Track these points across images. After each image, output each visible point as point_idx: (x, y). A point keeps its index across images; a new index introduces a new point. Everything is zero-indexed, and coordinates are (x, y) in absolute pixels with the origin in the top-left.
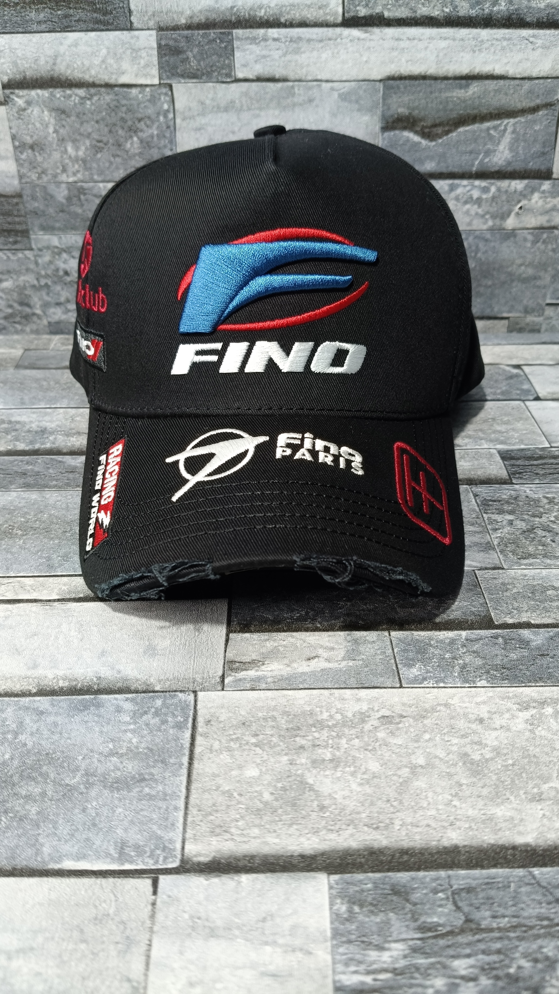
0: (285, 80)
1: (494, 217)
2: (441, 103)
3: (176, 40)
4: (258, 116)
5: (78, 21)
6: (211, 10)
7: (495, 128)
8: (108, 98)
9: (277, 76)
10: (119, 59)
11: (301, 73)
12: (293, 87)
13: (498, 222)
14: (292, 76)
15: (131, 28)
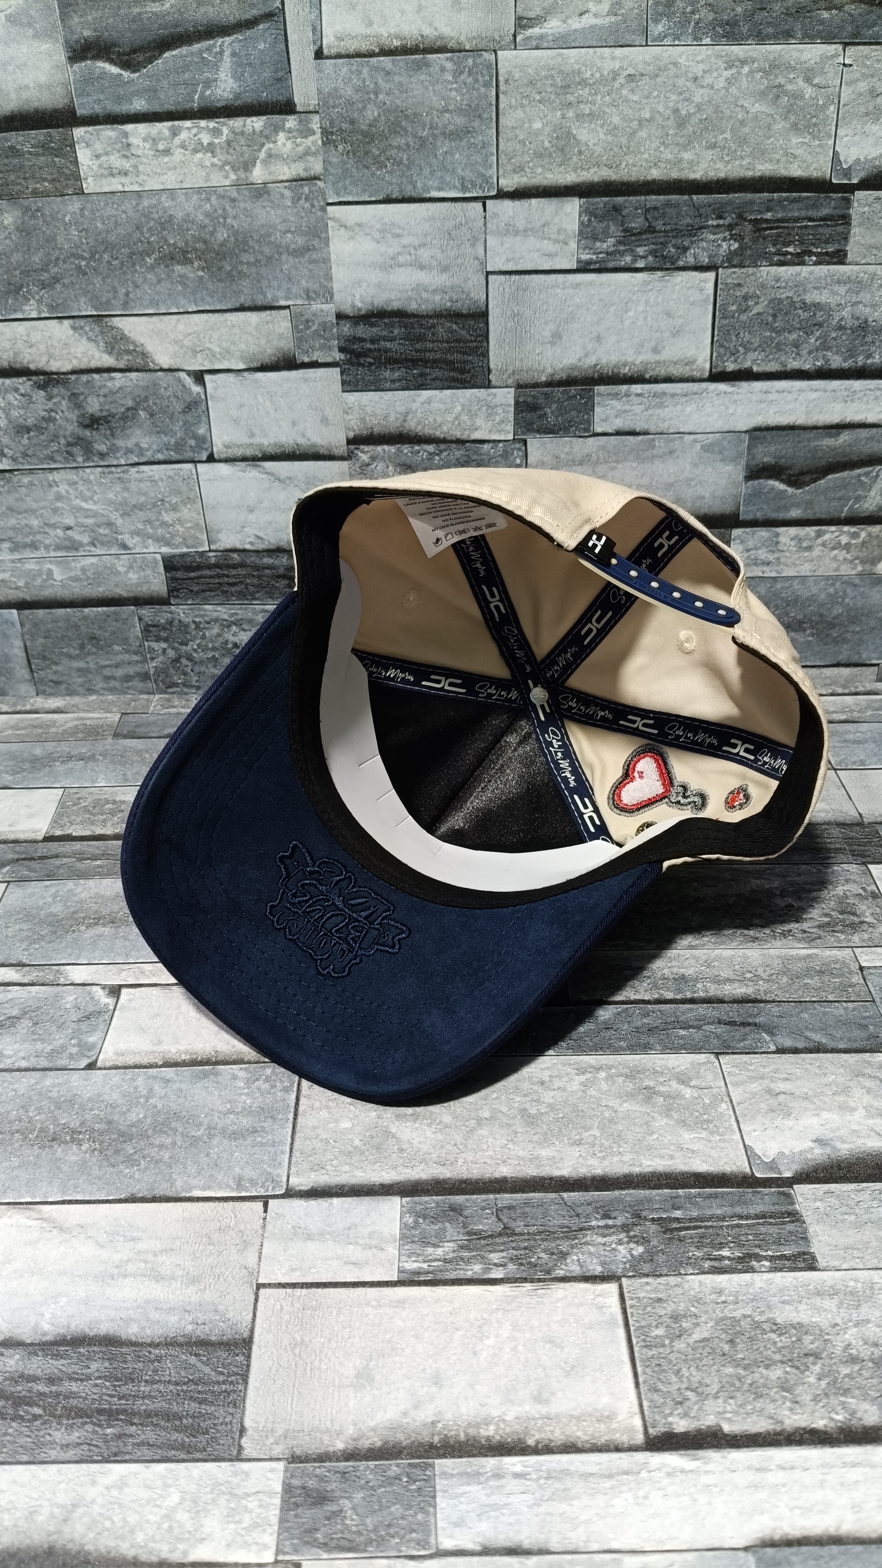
0: (646, 433)
1: (863, 562)
2: (809, 452)
3: (534, 397)
4: (615, 468)
5: (434, 379)
6: (572, 368)
7: (867, 474)
8: (458, 454)
9: (638, 430)
10: (473, 415)
11: (663, 426)
12: (653, 440)
13: (868, 567)
14: (653, 429)
15: (488, 385)
